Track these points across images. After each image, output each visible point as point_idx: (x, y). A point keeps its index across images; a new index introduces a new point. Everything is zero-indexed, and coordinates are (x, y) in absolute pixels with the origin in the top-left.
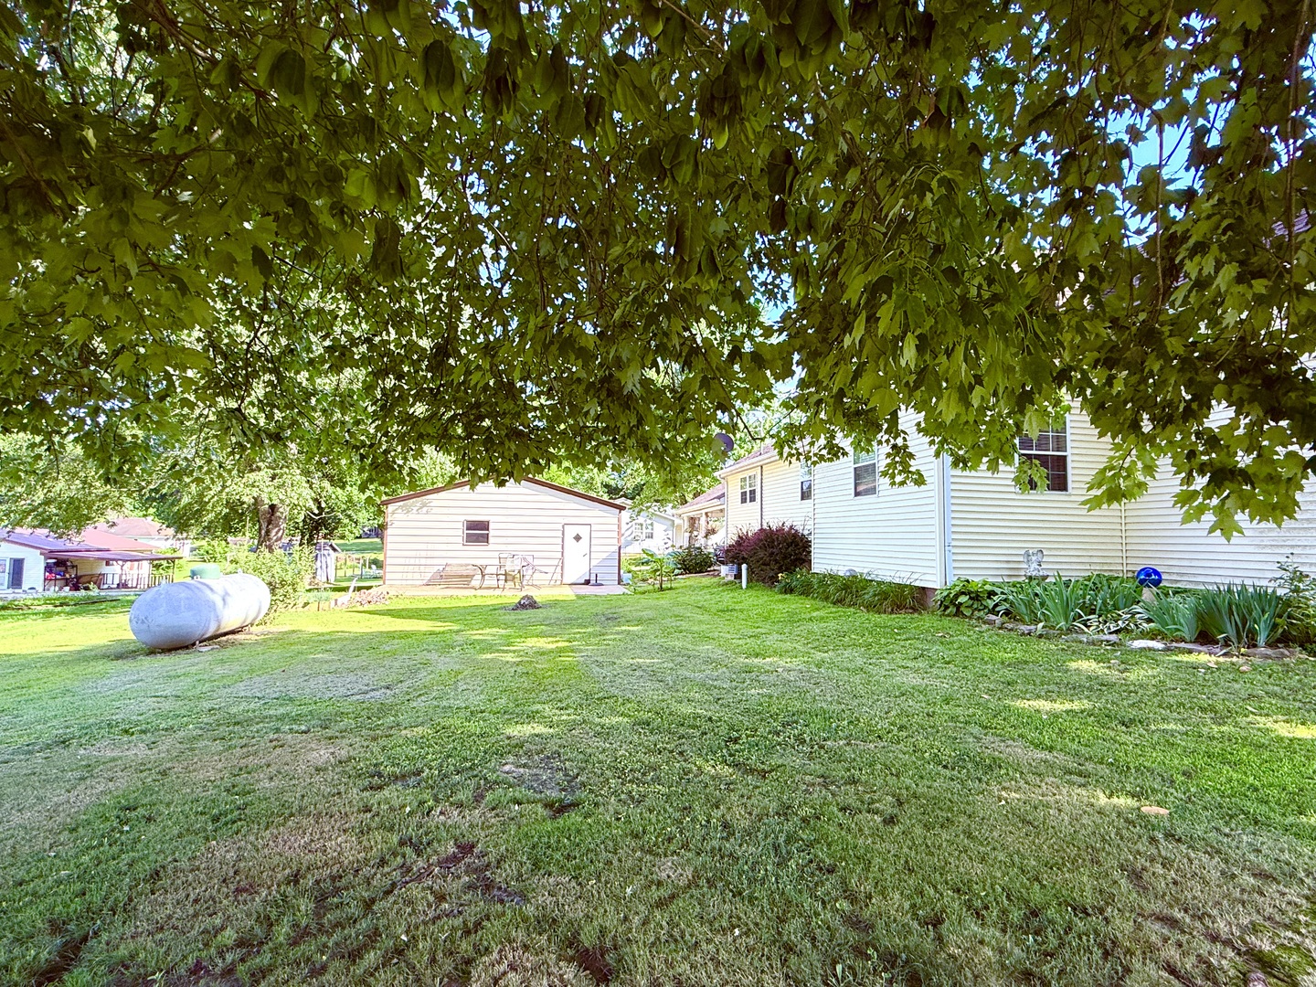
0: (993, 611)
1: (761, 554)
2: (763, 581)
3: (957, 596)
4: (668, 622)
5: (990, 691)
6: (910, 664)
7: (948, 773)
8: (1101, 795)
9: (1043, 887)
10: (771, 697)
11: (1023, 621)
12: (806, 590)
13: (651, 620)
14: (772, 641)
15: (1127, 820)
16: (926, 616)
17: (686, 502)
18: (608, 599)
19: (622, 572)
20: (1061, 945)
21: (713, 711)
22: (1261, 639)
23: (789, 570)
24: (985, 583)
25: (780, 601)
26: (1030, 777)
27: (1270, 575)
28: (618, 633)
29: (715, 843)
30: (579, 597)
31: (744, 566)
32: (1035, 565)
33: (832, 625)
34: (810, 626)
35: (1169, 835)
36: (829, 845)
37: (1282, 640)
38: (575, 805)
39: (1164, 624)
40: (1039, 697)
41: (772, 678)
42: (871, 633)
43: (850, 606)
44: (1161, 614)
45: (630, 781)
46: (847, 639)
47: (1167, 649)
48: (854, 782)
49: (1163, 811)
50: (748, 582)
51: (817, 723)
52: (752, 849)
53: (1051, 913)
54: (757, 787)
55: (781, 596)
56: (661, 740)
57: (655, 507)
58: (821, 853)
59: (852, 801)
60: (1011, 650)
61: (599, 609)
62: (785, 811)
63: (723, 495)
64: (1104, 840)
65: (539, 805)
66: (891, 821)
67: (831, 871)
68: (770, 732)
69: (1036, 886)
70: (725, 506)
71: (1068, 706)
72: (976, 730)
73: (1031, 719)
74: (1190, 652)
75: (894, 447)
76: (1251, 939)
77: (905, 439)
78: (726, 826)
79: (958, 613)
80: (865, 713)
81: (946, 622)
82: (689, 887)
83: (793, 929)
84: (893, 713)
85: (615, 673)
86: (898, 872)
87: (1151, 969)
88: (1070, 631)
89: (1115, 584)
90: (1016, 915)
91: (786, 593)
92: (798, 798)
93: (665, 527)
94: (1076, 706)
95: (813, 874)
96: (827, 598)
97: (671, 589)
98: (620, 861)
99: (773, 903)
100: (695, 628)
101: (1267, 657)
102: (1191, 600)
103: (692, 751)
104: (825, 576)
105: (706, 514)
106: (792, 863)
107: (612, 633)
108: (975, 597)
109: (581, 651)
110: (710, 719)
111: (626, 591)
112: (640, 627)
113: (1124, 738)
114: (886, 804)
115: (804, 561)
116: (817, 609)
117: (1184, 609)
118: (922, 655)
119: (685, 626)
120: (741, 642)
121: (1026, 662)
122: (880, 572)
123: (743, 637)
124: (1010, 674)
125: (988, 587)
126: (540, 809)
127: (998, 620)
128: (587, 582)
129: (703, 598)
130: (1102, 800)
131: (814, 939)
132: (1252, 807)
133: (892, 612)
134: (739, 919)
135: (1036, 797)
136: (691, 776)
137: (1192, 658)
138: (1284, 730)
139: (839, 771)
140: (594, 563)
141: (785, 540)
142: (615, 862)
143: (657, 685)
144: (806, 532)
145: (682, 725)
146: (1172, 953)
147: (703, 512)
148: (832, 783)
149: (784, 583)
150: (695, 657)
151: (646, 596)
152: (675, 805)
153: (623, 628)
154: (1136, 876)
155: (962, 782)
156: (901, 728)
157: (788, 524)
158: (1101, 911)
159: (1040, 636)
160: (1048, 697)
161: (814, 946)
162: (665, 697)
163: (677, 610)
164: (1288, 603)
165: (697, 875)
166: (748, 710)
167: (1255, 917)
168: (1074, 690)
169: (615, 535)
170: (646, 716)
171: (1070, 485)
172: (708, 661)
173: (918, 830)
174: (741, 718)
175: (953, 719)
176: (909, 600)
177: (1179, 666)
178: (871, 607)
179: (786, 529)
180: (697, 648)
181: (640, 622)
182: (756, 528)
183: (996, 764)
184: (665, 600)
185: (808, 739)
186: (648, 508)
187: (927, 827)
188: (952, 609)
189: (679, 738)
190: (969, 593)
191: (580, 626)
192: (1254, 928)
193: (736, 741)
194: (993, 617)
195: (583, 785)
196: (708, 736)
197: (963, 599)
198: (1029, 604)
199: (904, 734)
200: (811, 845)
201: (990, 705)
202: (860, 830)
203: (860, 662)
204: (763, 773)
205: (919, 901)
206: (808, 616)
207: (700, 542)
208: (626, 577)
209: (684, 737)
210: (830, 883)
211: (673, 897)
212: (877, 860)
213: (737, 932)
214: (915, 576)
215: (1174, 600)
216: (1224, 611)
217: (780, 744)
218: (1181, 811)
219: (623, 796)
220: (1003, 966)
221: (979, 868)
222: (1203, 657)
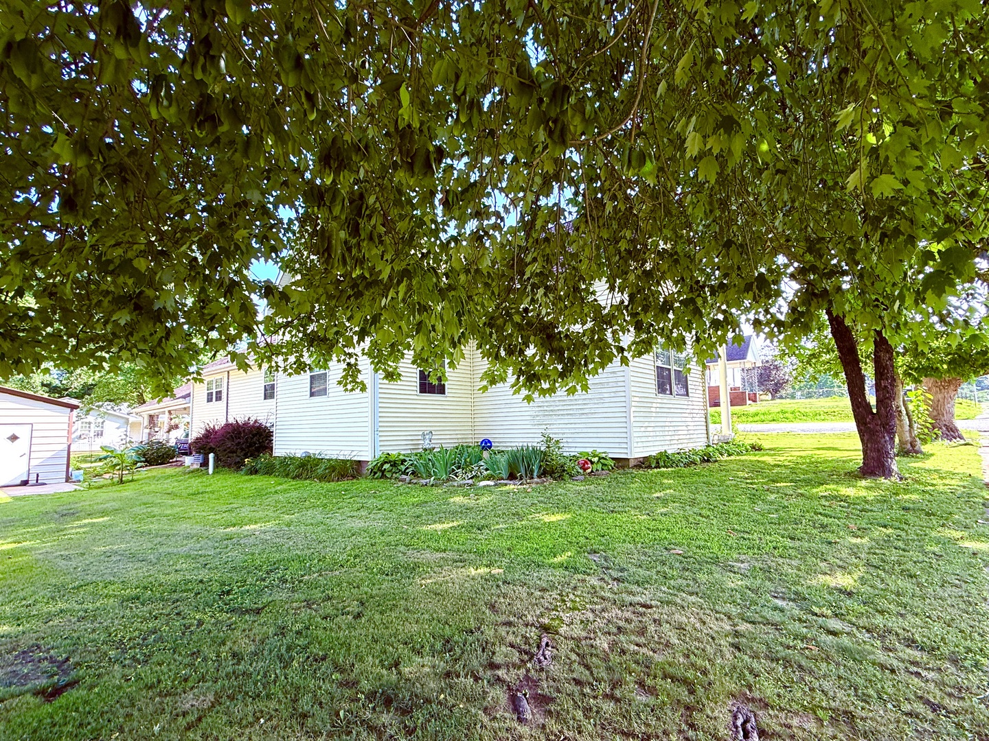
0: (405, 473)
1: (229, 444)
2: (229, 466)
3: (382, 465)
4: (137, 510)
5: (407, 523)
6: (355, 514)
7: (390, 578)
8: (472, 569)
9: (450, 626)
10: (253, 554)
11: (422, 477)
12: (269, 470)
13: (116, 511)
14: (245, 512)
15: (486, 580)
16: (362, 481)
17: (144, 402)
18: (57, 497)
19: (70, 469)
20: (463, 653)
21: (204, 574)
22: (535, 474)
23: (254, 454)
24: (399, 454)
25: (247, 481)
26: (436, 569)
27: (539, 440)
28: (80, 527)
29: (230, 669)
30: (16, 499)
31: (211, 456)
32: (427, 441)
33: (294, 494)
34: (276, 497)
35: (505, 582)
36: (320, 643)
37: (543, 474)
38: (72, 684)
39: (494, 471)
40: (435, 522)
41: (252, 540)
42: (325, 496)
43: (306, 479)
44: (493, 465)
45: (130, 649)
46: (307, 503)
47: (496, 485)
48: (329, 598)
49: (501, 571)
50: (214, 469)
51: (296, 565)
52: (261, 664)
53: (456, 638)
54: (255, 621)
55: (247, 477)
56: (157, 608)
57: (107, 406)
58: (316, 650)
59: (330, 611)
60: (417, 496)
61: (49, 507)
62: (282, 631)
63: (189, 395)
64: (476, 593)
65: (28, 696)
66: (358, 616)
67: (324, 658)
68: (257, 580)
69: (447, 626)
70: (190, 405)
71: (451, 525)
72: (402, 548)
73: (432, 536)
74: (506, 485)
75: (349, 364)
76: (541, 620)
77: (356, 360)
78: (234, 655)
79: (383, 476)
80: (329, 552)
81: (376, 483)
82: (213, 706)
83: (305, 704)
84: (348, 548)
85: (87, 562)
86: (368, 644)
87: (503, 648)
88: (448, 480)
89: (470, 450)
90: (438, 646)
91: (251, 474)
92: (289, 620)
93: (118, 425)
94: (455, 524)
95: (311, 665)
96: (287, 475)
97: (132, 481)
98: (140, 710)
99: (286, 693)
100: (169, 512)
101: (537, 483)
102: (506, 457)
103: (189, 610)
104: (285, 458)
105: (170, 412)
106: (295, 663)
107: (72, 528)
108: (394, 464)
109: (39, 549)
110: (201, 581)
111: (78, 488)
112: (105, 518)
113: (480, 537)
114: (354, 607)
115: (267, 448)
116: (280, 484)
117: (503, 460)
118: (363, 507)
119: (156, 510)
120: (217, 517)
121: (426, 502)
122: (329, 452)
123: (219, 512)
124: (418, 511)
125: (402, 457)
126: (29, 697)
127: (408, 478)
128: (25, 483)
129: (169, 485)
130: (473, 572)
131: (321, 703)
132: (536, 559)
133: (338, 480)
134: (262, 712)
135: (440, 579)
136: (192, 628)
137: (507, 488)
138: (547, 519)
139: (317, 594)
140: (33, 463)
141: (251, 431)
142: (136, 713)
143: (140, 564)
144: (268, 425)
145: (175, 591)
146: (511, 638)
147: (167, 410)
148: (313, 604)
149: (249, 466)
150: (174, 535)
151: (104, 490)
152: (183, 653)
153: (86, 521)
154: (492, 607)
155: (399, 581)
156: (355, 557)
157: (253, 419)
158: (479, 629)
159: (432, 485)
160: (441, 522)
161: (321, 708)
162: (151, 572)
163: (145, 499)
164: (545, 454)
165: (218, 697)
166: (234, 568)
167: (542, 609)
168: (454, 514)
169: (65, 433)
170: (134, 592)
171: (446, 391)
172: (188, 537)
173: (377, 616)
174: (230, 575)
175: (388, 544)
176: (348, 470)
177: (502, 493)
178: (322, 478)
179: (252, 423)
180: (175, 528)
181: (104, 513)
182: (223, 423)
183: (417, 565)
184: (128, 491)
185: (289, 579)
186: (99, 407)
187: (382, 613)
188: (379, 474)
189: (174, 603)
190: (390, 462)
191: (28, 526)
192: (542, 615)
193: (228, 593)
194: (404, 477)
195: (78, 664)
196: (202, 594)
197: (387, 466)
198: (426, 466)
199: (358, 560)
200: (305, 648)
201: (409, 532)
202: (339, 627)
203: (320, 517)
204: (258, 612)
205: (384, 657)
206: (273, 490)
207: (161, 436)
208: (76, 474)
209: (178, 601)
210: (325, 666)
211: (199, 719)
212: (354, 642)
213: (262, 721)
214: (354, 453)
215: (499, 456)
216: (520, 460)
217: (267, 587)
218: (509, 568)
219: (127, 662)
220: (436, 674)
221: (415, 627)
222: (512, 486)
